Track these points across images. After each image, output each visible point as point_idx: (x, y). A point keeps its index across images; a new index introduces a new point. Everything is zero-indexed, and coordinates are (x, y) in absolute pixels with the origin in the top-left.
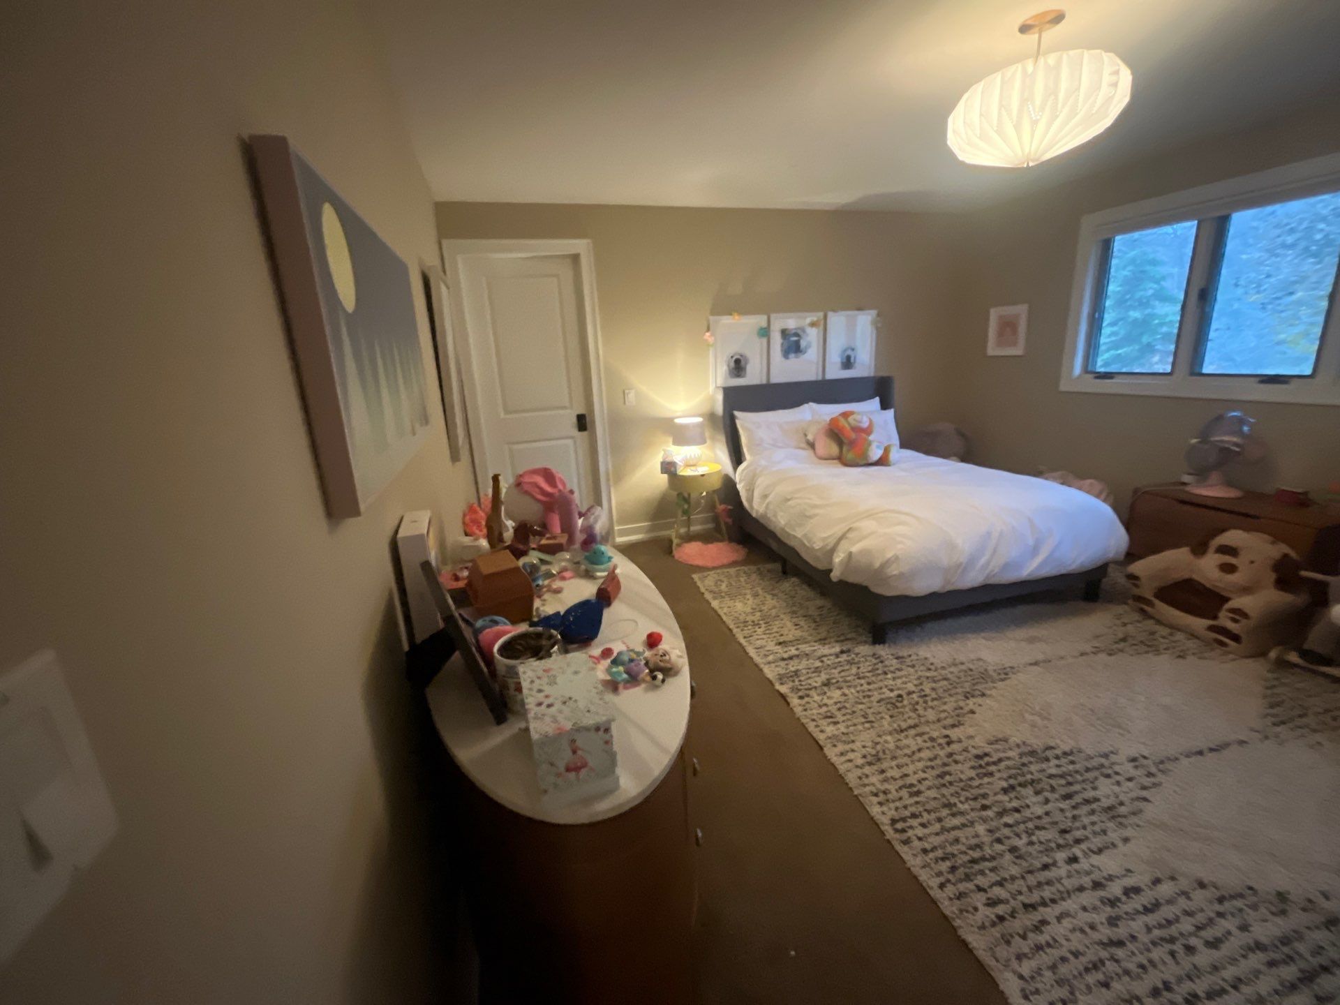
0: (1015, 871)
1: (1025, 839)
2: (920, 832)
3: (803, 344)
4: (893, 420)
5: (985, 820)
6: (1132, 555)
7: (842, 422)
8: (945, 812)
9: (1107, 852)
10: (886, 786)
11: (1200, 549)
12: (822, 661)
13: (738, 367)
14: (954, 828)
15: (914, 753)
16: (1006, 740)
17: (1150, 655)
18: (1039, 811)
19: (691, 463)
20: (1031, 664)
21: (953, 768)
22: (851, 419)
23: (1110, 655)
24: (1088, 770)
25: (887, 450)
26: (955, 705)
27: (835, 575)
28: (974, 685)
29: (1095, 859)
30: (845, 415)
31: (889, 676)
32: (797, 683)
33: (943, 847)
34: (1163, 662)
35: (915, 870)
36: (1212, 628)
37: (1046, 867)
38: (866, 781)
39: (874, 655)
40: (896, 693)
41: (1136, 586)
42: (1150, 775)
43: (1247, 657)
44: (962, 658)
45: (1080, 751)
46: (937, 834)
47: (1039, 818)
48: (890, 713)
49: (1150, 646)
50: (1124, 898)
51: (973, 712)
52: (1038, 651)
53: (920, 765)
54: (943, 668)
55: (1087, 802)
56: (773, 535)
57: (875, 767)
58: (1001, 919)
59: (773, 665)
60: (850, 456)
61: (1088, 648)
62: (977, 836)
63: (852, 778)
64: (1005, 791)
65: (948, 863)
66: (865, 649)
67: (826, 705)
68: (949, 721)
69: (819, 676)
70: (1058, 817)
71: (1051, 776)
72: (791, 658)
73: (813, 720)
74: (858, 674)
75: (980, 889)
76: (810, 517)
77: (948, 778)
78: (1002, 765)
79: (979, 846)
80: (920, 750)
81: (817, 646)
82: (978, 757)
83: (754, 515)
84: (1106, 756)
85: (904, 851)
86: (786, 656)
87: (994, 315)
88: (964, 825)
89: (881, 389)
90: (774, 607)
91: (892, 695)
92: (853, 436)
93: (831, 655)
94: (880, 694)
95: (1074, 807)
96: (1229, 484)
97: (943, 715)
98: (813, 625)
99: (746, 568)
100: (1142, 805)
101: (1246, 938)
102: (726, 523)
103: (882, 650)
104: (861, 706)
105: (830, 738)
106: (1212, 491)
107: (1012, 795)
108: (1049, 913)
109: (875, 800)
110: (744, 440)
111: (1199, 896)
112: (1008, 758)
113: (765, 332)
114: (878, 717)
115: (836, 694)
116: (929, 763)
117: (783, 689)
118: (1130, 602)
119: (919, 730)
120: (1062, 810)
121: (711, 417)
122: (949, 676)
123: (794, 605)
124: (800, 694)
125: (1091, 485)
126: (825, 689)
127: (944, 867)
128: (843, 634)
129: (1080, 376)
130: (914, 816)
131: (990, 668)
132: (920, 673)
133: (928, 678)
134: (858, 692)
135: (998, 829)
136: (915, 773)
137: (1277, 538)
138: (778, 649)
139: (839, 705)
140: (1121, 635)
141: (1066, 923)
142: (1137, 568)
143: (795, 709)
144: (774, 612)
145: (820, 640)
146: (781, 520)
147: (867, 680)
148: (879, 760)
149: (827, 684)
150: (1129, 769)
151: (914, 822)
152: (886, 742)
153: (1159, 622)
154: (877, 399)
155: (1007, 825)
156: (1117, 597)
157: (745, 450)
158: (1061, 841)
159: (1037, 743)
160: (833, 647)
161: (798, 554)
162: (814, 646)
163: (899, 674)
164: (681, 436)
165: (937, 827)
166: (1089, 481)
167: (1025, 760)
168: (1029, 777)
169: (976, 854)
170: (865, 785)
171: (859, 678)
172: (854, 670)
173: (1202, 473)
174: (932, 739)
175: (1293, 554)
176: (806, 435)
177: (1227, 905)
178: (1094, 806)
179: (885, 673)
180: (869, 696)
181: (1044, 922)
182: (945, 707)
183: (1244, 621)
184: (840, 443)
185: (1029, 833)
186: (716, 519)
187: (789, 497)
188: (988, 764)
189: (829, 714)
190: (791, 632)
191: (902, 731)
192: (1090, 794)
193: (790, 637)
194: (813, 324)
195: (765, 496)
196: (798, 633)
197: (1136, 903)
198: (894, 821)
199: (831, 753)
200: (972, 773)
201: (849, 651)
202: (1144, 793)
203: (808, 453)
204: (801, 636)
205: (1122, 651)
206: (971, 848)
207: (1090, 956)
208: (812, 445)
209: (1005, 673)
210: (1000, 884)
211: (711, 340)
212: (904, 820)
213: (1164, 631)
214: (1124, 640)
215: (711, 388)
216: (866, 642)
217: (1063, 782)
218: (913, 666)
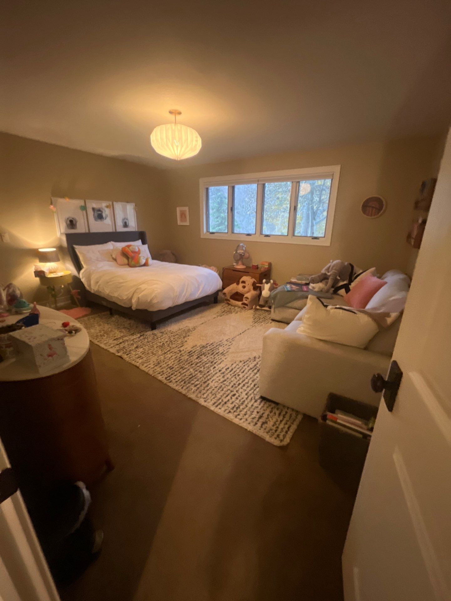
0: (201, 376)
1: (203, 368)
2: (175, 378)
3: (104, 215)
4: (148, 249)
5: (192, 368)
6: (223, 288)
7: (127, 248)
8: (181, 370)
9: (222, 363)
10: (162, 370)
11: (238, 284)
12: (134, 341)
13: (72, 223)
14: (184, 373)
15: (170, 358)
16: (196, 346)
17: (230, 314)
18: (206, 360)
19: (53, 271)
20: (201, 324)
21: (182, 358)
22: (131, 248)
23: (221, 316)
24: (217, 346)
25: (147, 260)
26: (181, 341)
27: (134, 308)
28: (186, 334)
29: (219, 366)
30: (128, 246)
31: (159, 339)
32: (125, 351)
33: (181, 378)
34: (233, 315)
35: (174, 388)
36: (243, 304)
37: (208, 372)
38: (156, 371)
39: (153, 334)
40: (162, 343)
41: (225, 296)
42: (230, 342)
43: (250, 309)
44: (181, 328)
45: (215, 342)
46: (180, 376)
47: (206, 361)
48: (161, 349)
49: (230, 312)
50: (226, 371)
51: (186, 341)
52: (203, 320)
53: (173, 360)
54: (176, 332)
55: (217, 353)
56: (104, 299)
57: (158, 366)
58: (198, 388)
59: (113, 348)
60: (133, 263)
61: (215, 316)
62: (191, 372)
63: (151, 372)
64: (197, 358)
65: (183, 382)
66: (149, 333)
67: (138, 354)
68: (180, 346)
69: (133, 346)
70: (210, 359)
71: (208, 350)
72: (121, 343)
73: (133, 360)
74: (148, 341)
75: (192, 384)
76: (119, 288)
77: (181, 361)
78: (196, 352)
79: (191, 374)
80: (172, 356)
81: (130, 337)
82: (189, 352)
83: (92, 292)
84: (221, 341)
85: (171, 385)
86: (118, 343)
87: (178, 209)
88: (187, 371)
89: (141, 236)
90: (109, 328)
91: (160, 344)
92: (133, 255)
93: (137, 338)
94: (157, 345)
95: (214, 356)
96: (243, 264)
97: (178, 345)
98: (128, 330)
99: (93, 316)
100: (228, 350)
101: (249, 368)
102: (78, 299)
103: (155, 332)
104: (150, 351)
105: (141, 363)
106: (240, 267)
107: (199, 358)
108: (209, 382)
109: (160, 375)
110: (81, 258)
111: (241, 364)
112: (197, 350)
113: (84, 208)
114: (157, 351)
115: (141, 350)
116: (175, 359)
117: (119, 354)
118: (225, 301)
119: (171, 351)
120: (211, 358)
121: (60, 248)
122: (179, 333)
123: (118, 325)
124: (127, 353)
125: (213, 268)
126: (137, 349)
127: (182, 383)
128: (140, 330)
129: (206, 233)
130: (172, 374)
131: (190, 328)
132: (169, 335)
133: (172, 336)
134: (149, 347)
135: (196, 368)
136: (171, 363)
137: (252, 277)
138: (115, 342)
139: (142, 353)
140: (223, 311)
141: (214, 382)
142: (226, 291)
143: (126, 359)
144: (110, 330)
145: (132, 334)
146: (107, 291)
147: (151, 342)
148: (159, 363)
149: (137, 347)
150: (226, 343)
151: (173, 376)
152: (161, 358)
153: (232, 306)
154: (140, 241)
155: (198, 366)
156: (222, 301)
157: (82, 263)
158: (211, 365)
159: (204, 344)
160: (137, 335)
161: (116, 304)
162: (129, 337)
163: (162, 337)
164: (44, 257)
165: (179, 374)
166: (212, 267)
167: (201, 349)
168: (203, 353)
169: (191, 376)
170: (155, 372)
171: (148, 342)
172: (146, 340)
173: (237, 262)
174: (175, 353)
175: (255, 281)
176: (112, 255)
177: (245, 364)
178: (219, 354)
179: (157, 338)
180: (153, 347)
181: (208, 384)
182: (178, 342)
183: (248, 300)
184: (128, 258)
185: (204, 366)
186: (72, 298)
187: (108, 281)
188: (192, 353)
189: (139, 356)
190: (118, 334)
191: (165, 353)
192: (217, 352)
193: (119, 336)
194: (107, 207)
195: (97, 282)
196: (122, 334)
197: (228, 371)
198: (166, 378)
199: (143, 368)
200: (188, 357)
201: (143, 335)
202: (229, 347)
203: (113, 263)
204: (123, 335)
205: (224, 315)
206: (190, 375)
207: (219, 386)
208: (115, 260)
209: (194, 328)
210: (197, 381)
211: (54, 210)
212: (169, 376)
213: (233, 308)
214: (224, 312)
215: (58, 234)
216: (149, 331)
217: (211, 351)
218: (167, 334)
